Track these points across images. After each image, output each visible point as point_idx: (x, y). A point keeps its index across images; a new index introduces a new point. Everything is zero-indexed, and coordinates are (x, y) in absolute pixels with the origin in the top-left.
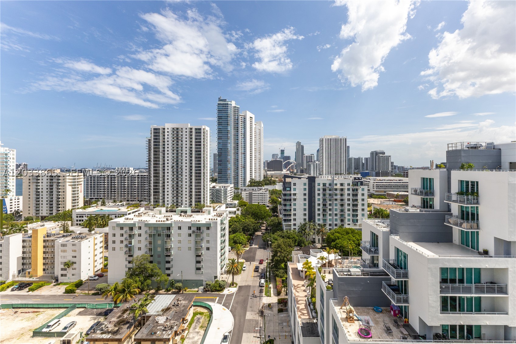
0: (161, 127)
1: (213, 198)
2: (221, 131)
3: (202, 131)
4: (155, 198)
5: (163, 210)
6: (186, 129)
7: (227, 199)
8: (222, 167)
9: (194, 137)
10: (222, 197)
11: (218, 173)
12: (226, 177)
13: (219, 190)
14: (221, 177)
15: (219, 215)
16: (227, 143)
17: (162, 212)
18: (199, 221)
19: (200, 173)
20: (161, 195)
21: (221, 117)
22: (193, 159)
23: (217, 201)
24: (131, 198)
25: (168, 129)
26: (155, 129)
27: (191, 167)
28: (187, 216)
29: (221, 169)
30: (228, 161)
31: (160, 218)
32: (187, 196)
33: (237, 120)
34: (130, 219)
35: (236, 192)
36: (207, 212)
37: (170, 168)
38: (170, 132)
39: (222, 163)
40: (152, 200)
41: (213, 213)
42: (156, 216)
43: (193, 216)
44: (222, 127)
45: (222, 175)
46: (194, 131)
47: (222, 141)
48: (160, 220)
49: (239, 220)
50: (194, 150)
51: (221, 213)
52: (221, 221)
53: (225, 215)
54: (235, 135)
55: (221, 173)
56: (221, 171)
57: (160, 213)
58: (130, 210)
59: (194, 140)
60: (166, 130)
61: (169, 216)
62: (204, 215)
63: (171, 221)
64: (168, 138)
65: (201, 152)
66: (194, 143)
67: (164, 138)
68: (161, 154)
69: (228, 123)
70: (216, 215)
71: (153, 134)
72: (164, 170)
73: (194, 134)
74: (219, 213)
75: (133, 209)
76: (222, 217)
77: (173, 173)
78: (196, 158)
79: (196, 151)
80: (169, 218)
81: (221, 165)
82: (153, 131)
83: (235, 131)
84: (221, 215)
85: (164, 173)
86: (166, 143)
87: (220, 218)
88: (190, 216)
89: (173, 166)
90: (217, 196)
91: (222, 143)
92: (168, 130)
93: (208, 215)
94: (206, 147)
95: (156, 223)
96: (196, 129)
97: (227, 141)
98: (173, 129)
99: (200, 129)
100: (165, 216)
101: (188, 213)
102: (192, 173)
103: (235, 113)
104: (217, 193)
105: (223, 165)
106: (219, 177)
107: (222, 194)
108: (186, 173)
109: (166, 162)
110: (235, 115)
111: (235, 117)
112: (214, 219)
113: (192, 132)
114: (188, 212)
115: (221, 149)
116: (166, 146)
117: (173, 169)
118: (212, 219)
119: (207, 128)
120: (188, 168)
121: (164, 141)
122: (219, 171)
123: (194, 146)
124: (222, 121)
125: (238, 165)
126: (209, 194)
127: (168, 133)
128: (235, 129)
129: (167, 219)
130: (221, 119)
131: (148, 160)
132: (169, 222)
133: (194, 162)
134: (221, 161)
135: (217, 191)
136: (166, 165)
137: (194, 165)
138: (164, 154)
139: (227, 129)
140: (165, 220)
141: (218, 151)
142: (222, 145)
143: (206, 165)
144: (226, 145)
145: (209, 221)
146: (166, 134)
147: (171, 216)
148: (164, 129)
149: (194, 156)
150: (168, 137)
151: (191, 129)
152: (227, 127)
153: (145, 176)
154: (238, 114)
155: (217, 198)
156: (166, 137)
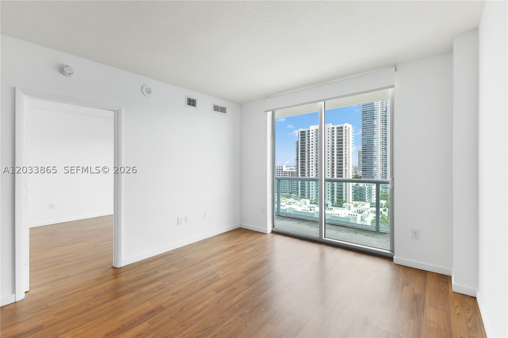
0: (306, 130)
1: (356, 196)
2: (366, 126)
3: (344, 129)
4: (301, 192)
5: (308, 201)
6: (328, 129)
7: (372, 198)
8: (367, 164)
9: (335, 135)
10: (367, 195)
11: (362, 171)
12: (372, 175)
13: (363, 188)
14: (365, 175)
15: (360, 212)
16: (372, 138)
17: (307, 203)
18: (339, 215)
19: (342, 170)
20: (306, 189)
21: (366, 111)
22: (335, 156)
23: (360, 199)
24: (284, 190)
25: (312, 130)
26: (301, 132)
27: (333, 164)
28: (328, 209)
29: (366, 166)
30: (374, 158)
31: (305, 208)
32: (330, 192)
33: (386, 112)
34: (283, 206)
35: (384, 191)
36: (347, 208)
37: (314, 165)
38: (314, 133)
39: (367, 160)
40: (300, 193)
41: (353, 209)
42: (302, 205)
43: (333, 209)
44: (367, 122)
45: (367, 173)
46: (335, 130)
47: (367, 137)
48: (305, 209)
49: (385, 221)
50: (335, 148)
51: (362, 211)
52: (362, 217)
53: (366, 213)
54: (383, 129)
55: (366, 171)
56: (366, 168)
57: (305, 204)
58: (283, 199)
59: (335, 139)
60: (311, 132)
61: (312, 207)
62: (344, 210)
63: (314, 211)
64: (312, 139)
65: (342, 150)
66: (335, 142)
67: (309, 139)
68: (306, 153)
69: (374, 117)
70: (356, 211)
71: (300, 136)
72: (309, 167)
73: (335, 132)
74: (360, 210)
75: (286, 199)
76: (363, 214)
77: (317, 170)
78: (338, 155)
79: (338, 149)
80: (312, 209)
81: (365, 162)
82: (300, 134)
83: (383, 125)
84: (362, 212)
85: (309, 170)
86: (311, 143)
87: (361, 214)
88: (331, 210)
89: (317, 164)
90: (360, 194)
91: (367, 139)
92: (312, 132)
93: (348, 211)
94: (348, 145)
95: (302, 211)
96: (338, 128)
97: (372, 136)
98: (317, 130)
99: (342, 128)
100: (309, 207)
101: (328, 207)
102: (334, 170)
103: (383, 105)
104: (360, 191)
105: (367, 162)
106: (363, 175)
107: (367, 192)
108: (328, 170)
109: (311, 160)
110: (383, 107)
111: (383, 109)
112: (354, 215)
113: (334, 131)
114: (328, 205)
115: (366, 145)
116: (311, 146)
117: (317, 167)
118: (352, 215)
119: (349, 126)
120: (330, 165)
121: (309, 142)
122: (363, 168)
123: (335, 144)
124: (367, 115)
125: (386, 162)
126: (351, 191)
127: (312, 135)
128: (383, 122)
129: (311, 210)
130: (366, 113)
131: (296, 159)
132: (312, 212)
133: (335, 160)
134: (366, 158)
135: (360, 188)
136: (311, 163)
137: (335, 162)
138: (309, 153)
139: (372, 123)
140: (309, 210)
141: (362, 147)
142: (367, 141)
143: (348, 163)
144: (372, 140)
145: (349, 216)
146: (311, 135)
147: (314, 207)
148: (309, 131)
149: (335, 153)
150: (312, 137)
151: (333, 128)
152: (372, 121)
153: (294, 172)
154: (386, 105)
155: (360, 196)
156: (311, 138)
